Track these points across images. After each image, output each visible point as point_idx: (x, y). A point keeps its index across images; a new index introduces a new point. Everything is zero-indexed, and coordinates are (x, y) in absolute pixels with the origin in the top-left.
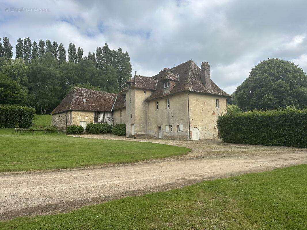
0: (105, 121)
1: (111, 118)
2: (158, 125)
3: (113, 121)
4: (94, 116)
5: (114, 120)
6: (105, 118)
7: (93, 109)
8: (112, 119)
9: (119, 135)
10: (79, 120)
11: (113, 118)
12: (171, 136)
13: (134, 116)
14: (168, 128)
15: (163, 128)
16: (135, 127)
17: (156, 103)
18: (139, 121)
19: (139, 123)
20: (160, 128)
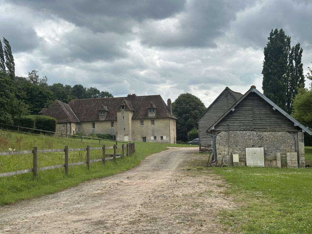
2: (143, 136)
5: (81, 130)
10: (73, 130)
13: (128, 129)
14: (152, 138)
15: (148, 138)
16: (129, 137)
17: (140, 121)
18: (130, 133)
19: (130, 134)
20: (143, 138)
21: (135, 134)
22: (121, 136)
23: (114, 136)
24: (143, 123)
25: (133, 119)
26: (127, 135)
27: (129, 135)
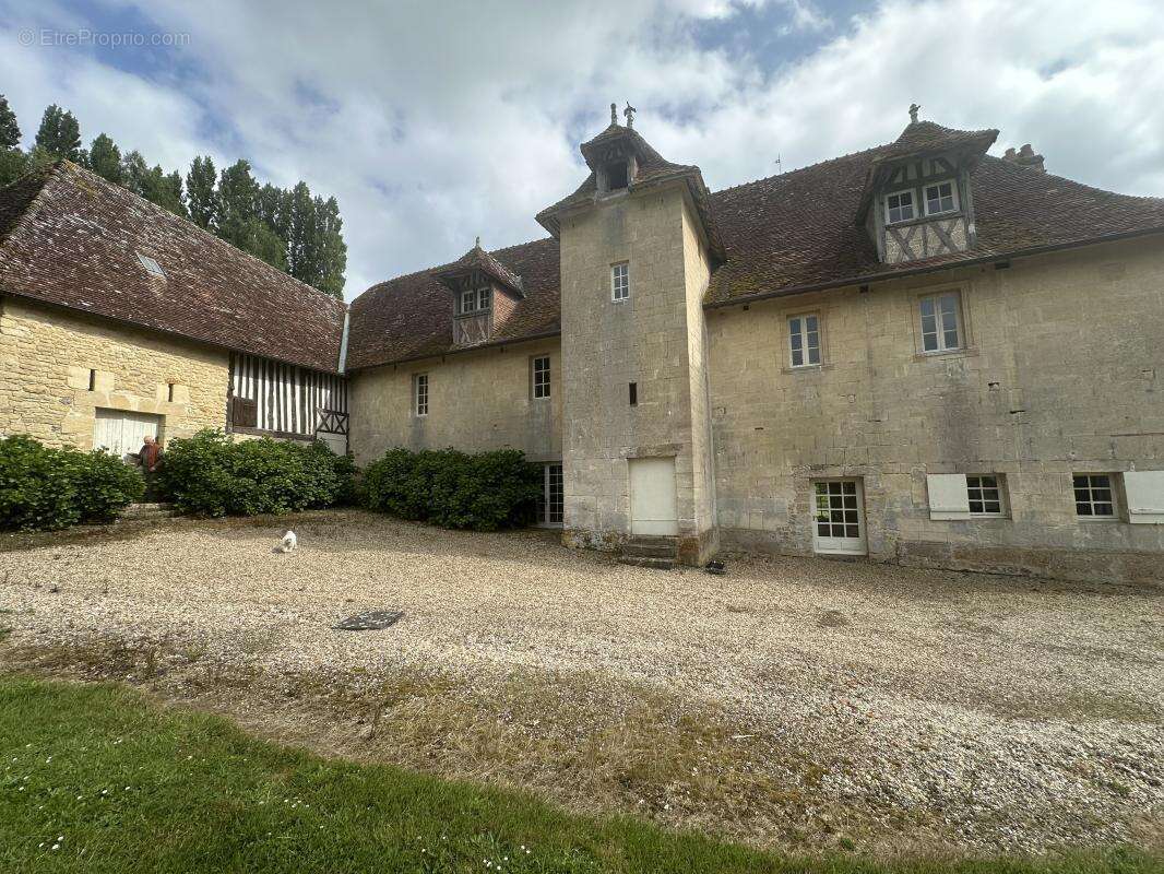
0: (303, 428)
1: (336, 413)
2: (816, 468)
3: (347, 433)
4: (231, 389)
5: (352, 430)
6: (302, 406)
7: (224, 333)
8: (341, 418)
9: (455, 527)
10: (93, 400)
11: (346, 415)
12: (1003, 554)
13: (673, 395)
14: (950, 493)
15: (887, 490)
16: (690, 474)
17: (787, 326)
18: (698, 434)
19: (697, 450)
20: (821, 487)
21: (737, 446)
22: (592, 467)
23: (552, 470)
24: (813, 340)
25: (713, 310)
26: (667, 455)
27: (690, 455)
